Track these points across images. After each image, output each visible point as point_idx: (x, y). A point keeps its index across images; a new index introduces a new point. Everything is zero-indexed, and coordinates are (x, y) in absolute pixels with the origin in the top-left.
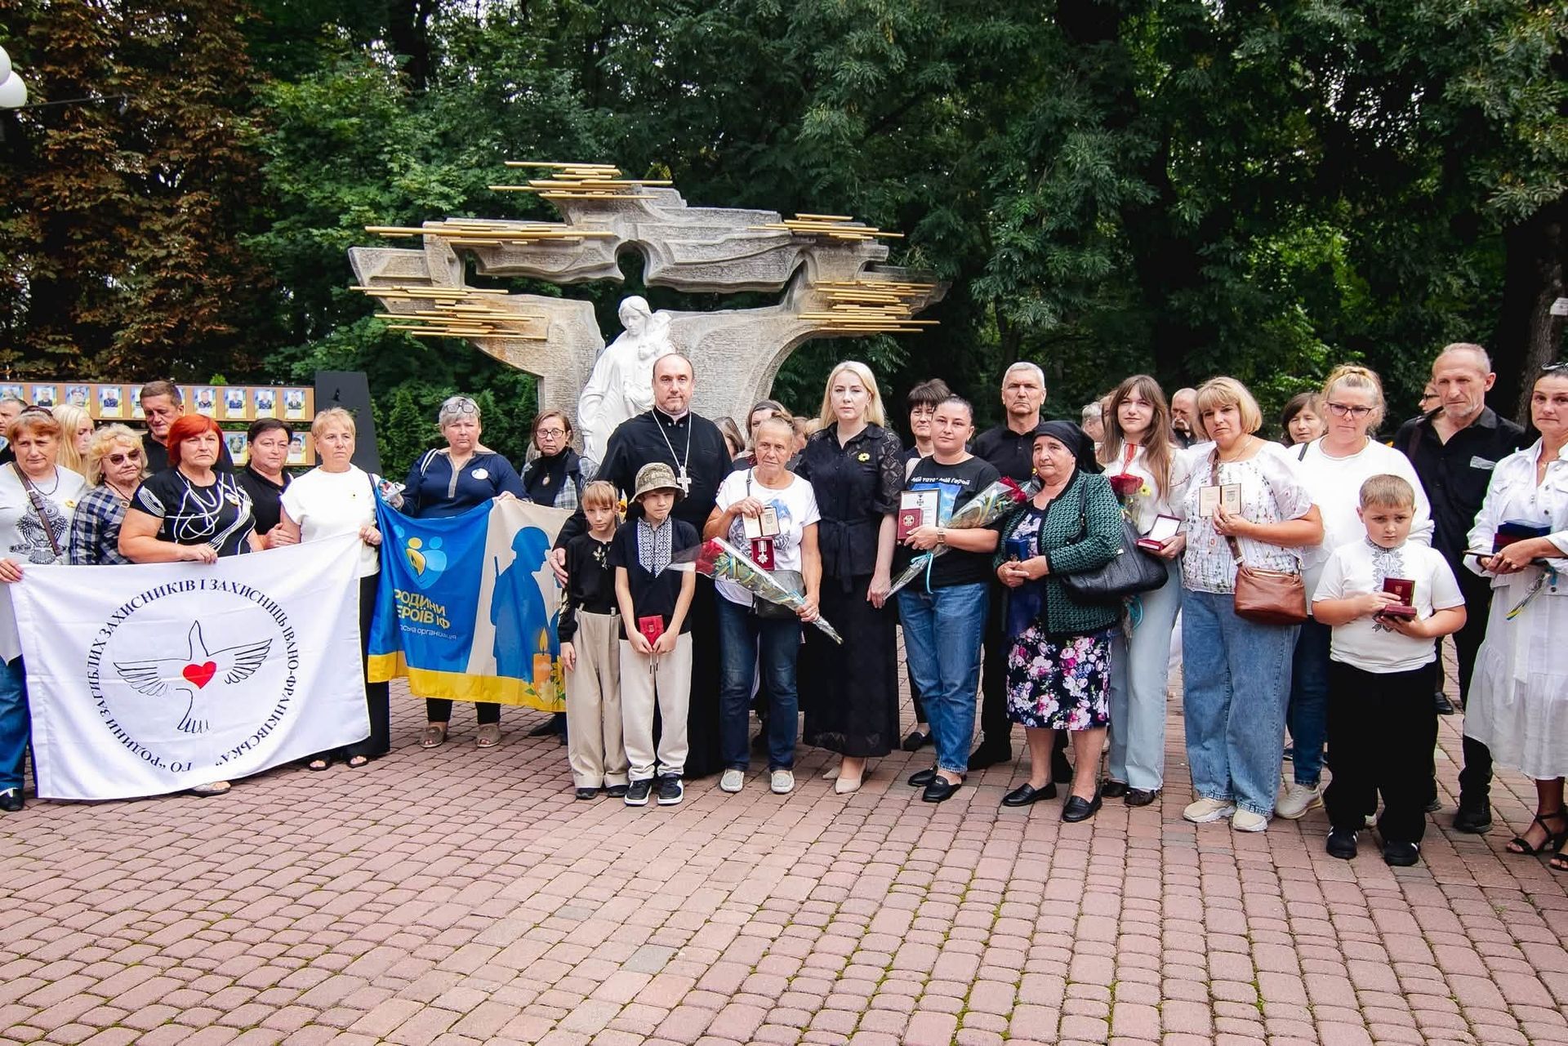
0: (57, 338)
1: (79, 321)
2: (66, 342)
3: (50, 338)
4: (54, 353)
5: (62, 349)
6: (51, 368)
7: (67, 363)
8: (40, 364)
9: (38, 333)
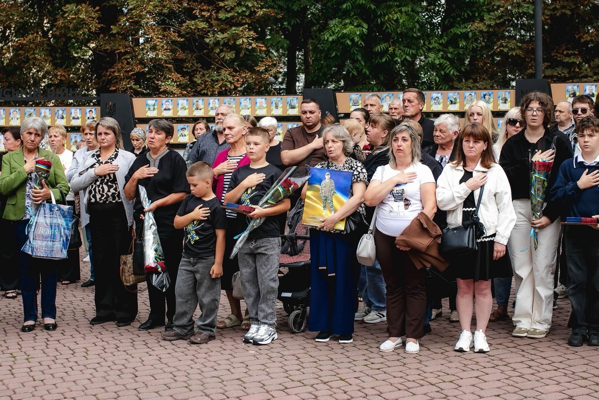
0: (570, 52)
1: (582, 40)
2: (574, 55)
3: (565, 52)
4: (568, 62)
5: (572, 60)
6: (565, 73)
7: (575, 68)
8: (559, 70)
9: (557, 50)
